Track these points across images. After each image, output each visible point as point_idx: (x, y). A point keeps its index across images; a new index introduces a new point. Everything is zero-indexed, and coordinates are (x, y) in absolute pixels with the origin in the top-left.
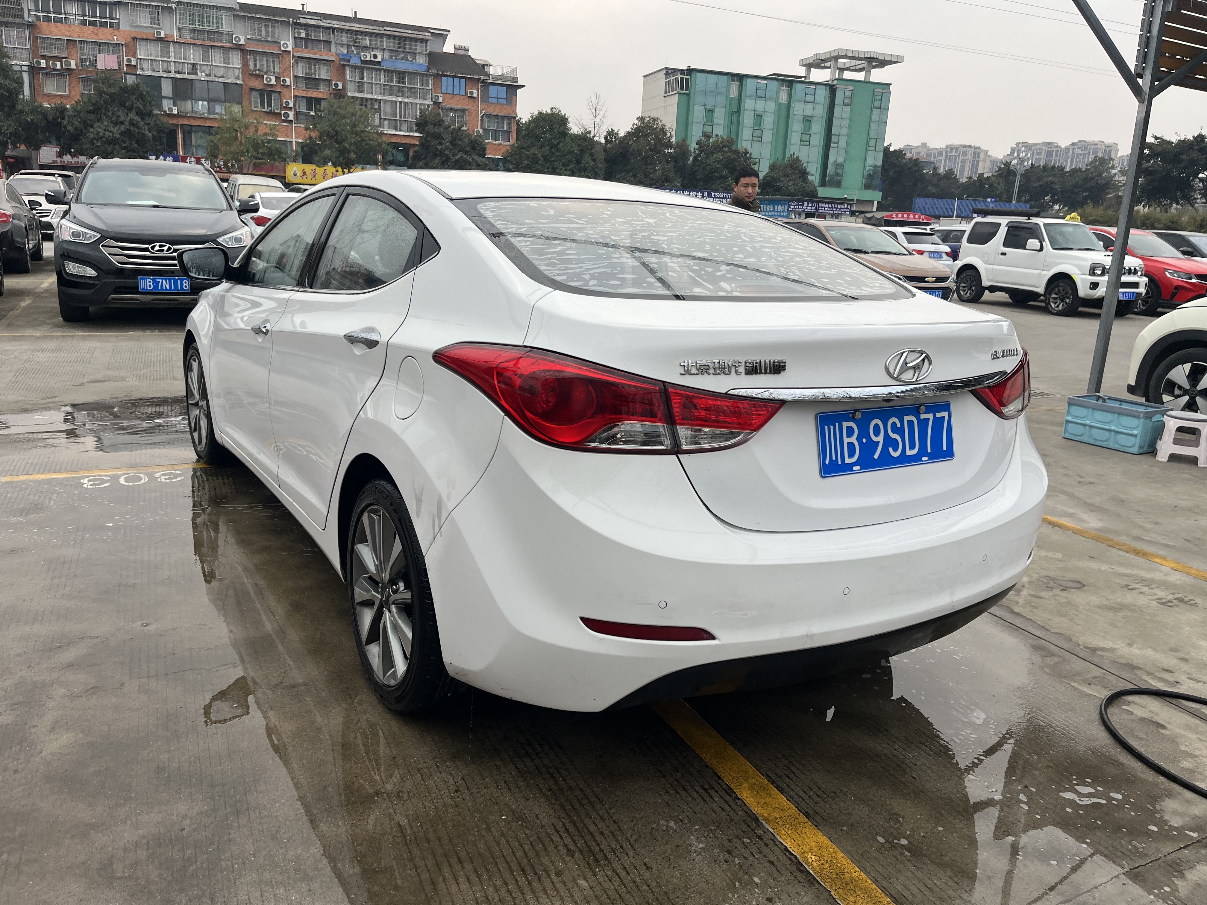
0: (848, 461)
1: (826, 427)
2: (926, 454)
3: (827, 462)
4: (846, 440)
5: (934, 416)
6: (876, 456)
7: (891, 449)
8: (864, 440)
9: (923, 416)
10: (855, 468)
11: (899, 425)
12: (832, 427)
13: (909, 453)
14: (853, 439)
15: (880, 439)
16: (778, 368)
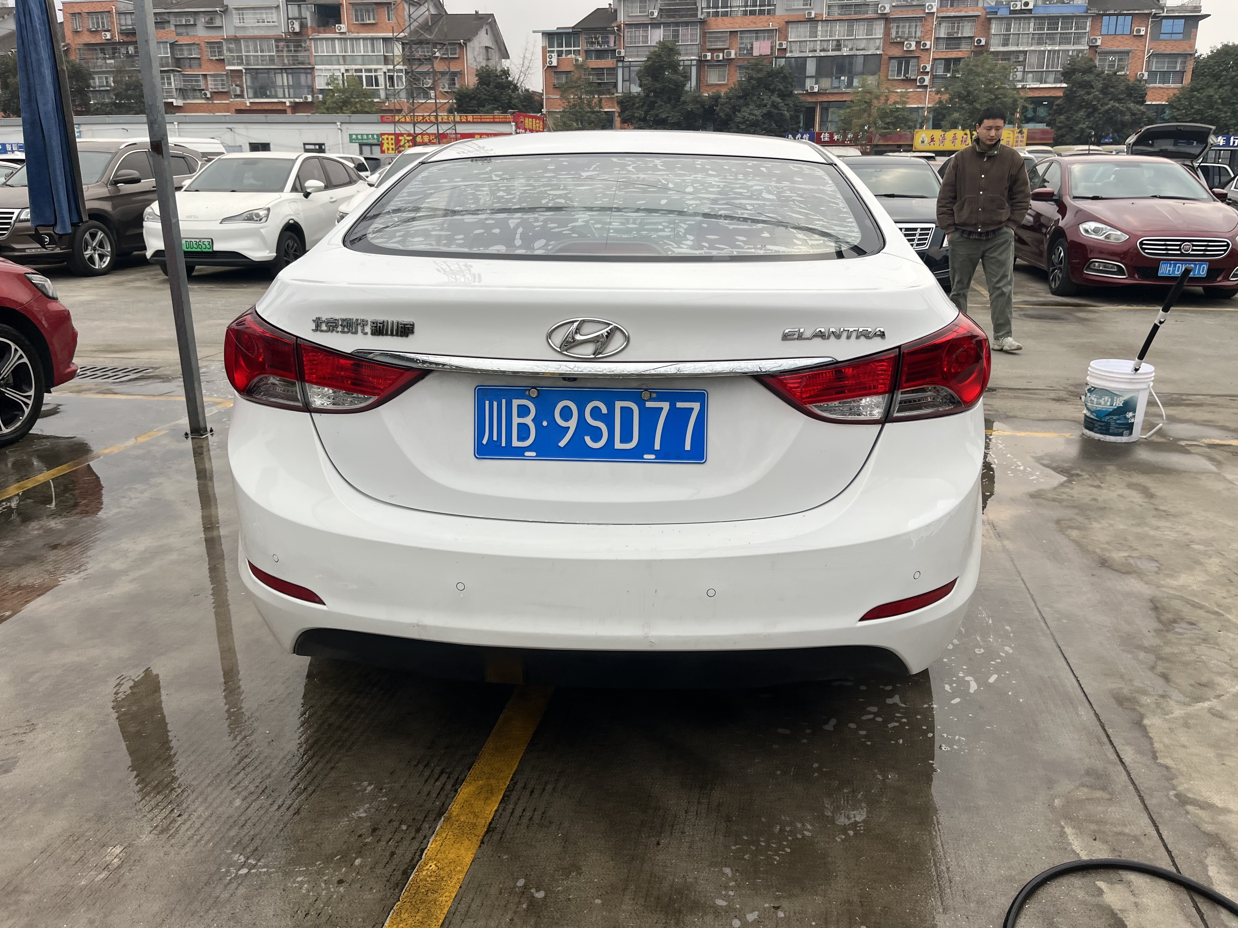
0: (516, 443)
1: (487, 403)
2: (652, 451)
3: (485, 442)
4: (516, 420)
5: (673, 407)
6: (562, 444)
7: (587, 439)
8: (545, 424)
9: (649, 404)
10: (527, 454)
11: (604, 410)
12: (495, 404)
13: (618, 445)
14: (528, 420)
15: (572, 424)
16: (405, 330)
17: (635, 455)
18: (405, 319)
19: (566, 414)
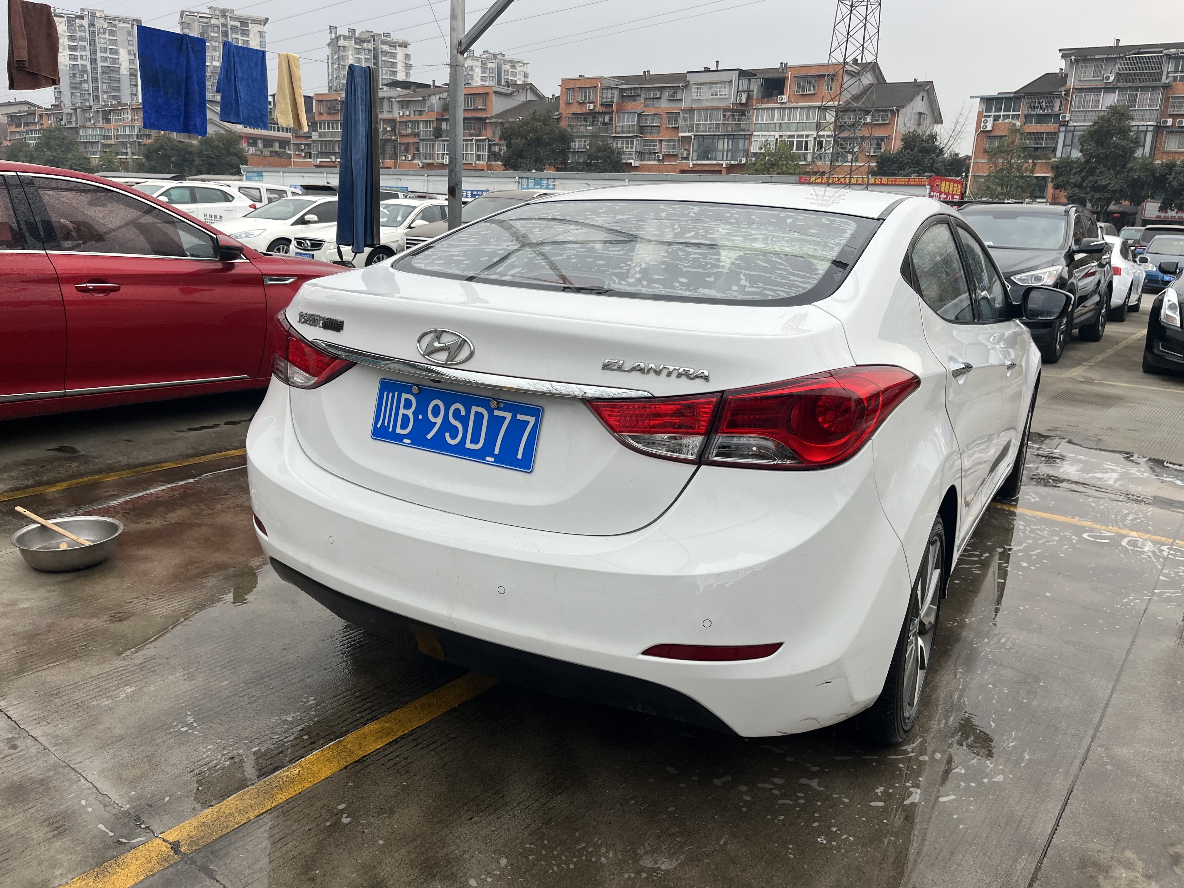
0: (399, 431)
1: (386, 393)
2: (492, 455)
3: (379, 426)
4: (402, 411)
5: (514, 417)
6: (429, 437)
7: (447, 435)
8: (420, 417)
9: (497, 413)
10: (405, 441)
11: (463, 413)
12: (391, 394)
13: (468, 445)
14: (410, 413)
15: (439, 421)
17: (478, 456)
18: (338, 318)
19: (436, 412)
